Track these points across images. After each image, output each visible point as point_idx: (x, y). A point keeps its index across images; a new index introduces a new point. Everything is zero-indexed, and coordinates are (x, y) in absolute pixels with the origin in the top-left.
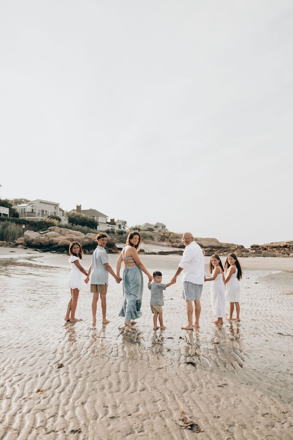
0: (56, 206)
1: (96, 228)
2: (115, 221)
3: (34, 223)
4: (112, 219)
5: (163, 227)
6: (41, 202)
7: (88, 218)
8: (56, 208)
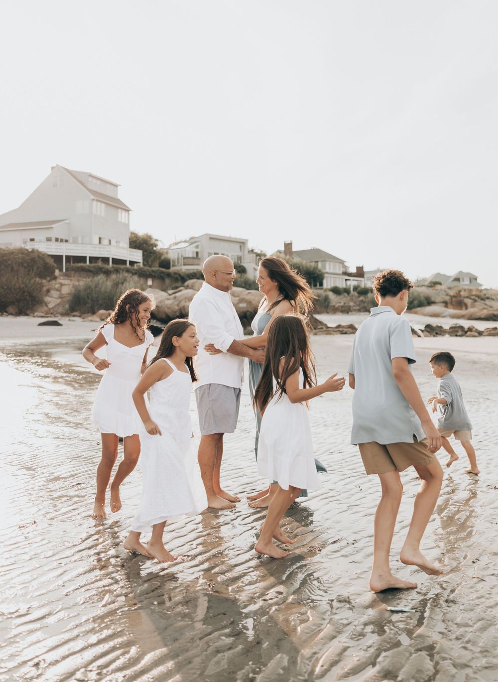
0: (242, 244)
1: (321, 284)
2: (365, 270)
3: (180, 275)
4: (359, 267)
5: (472, 280)
6: (212, 238)
7: (304, 265)
8: (242, 247)
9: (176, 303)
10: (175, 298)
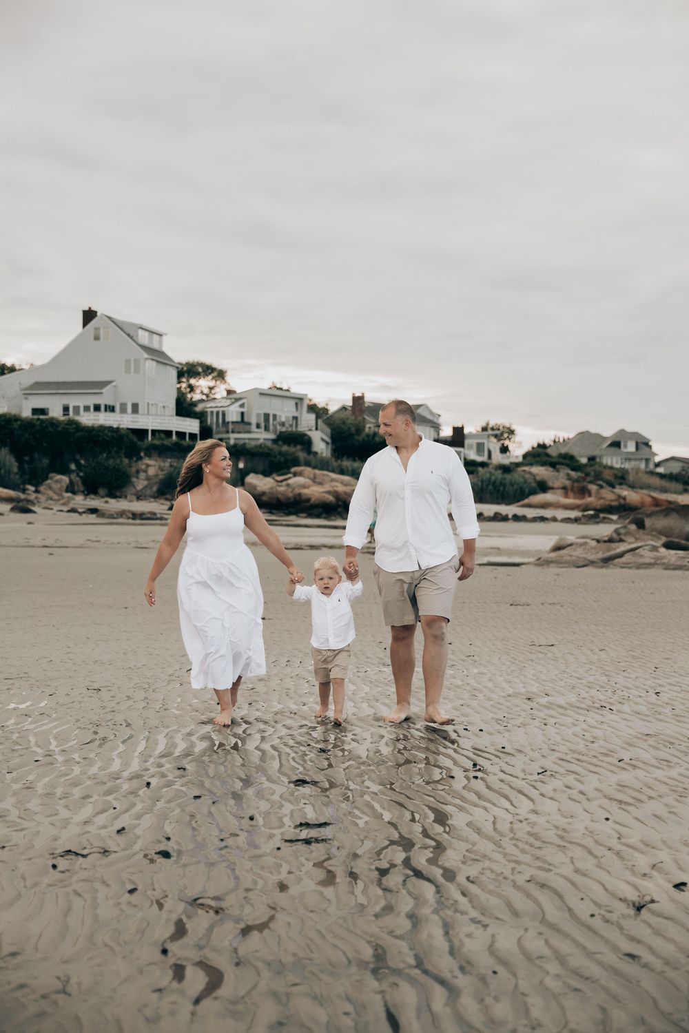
0: (299, 399)
5: (641, 445)
6: (263, 394)
8: (299, 406)
9: (290, 490)
10: (288, 485)
